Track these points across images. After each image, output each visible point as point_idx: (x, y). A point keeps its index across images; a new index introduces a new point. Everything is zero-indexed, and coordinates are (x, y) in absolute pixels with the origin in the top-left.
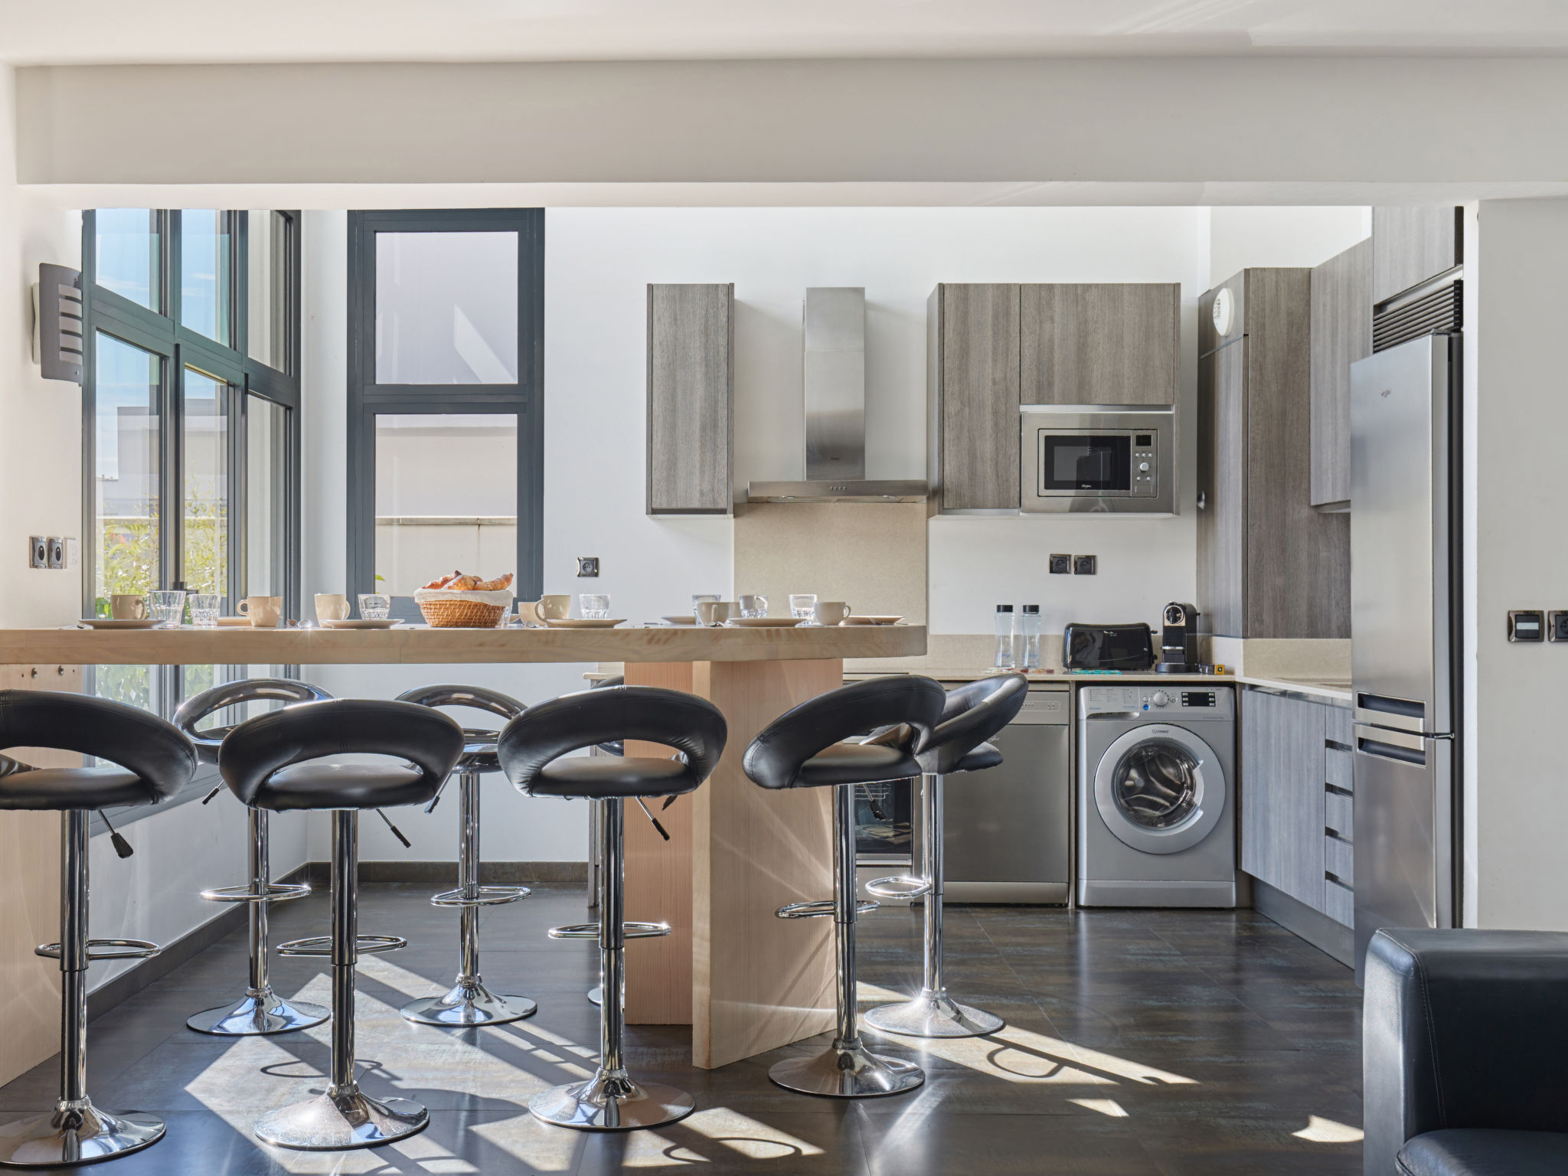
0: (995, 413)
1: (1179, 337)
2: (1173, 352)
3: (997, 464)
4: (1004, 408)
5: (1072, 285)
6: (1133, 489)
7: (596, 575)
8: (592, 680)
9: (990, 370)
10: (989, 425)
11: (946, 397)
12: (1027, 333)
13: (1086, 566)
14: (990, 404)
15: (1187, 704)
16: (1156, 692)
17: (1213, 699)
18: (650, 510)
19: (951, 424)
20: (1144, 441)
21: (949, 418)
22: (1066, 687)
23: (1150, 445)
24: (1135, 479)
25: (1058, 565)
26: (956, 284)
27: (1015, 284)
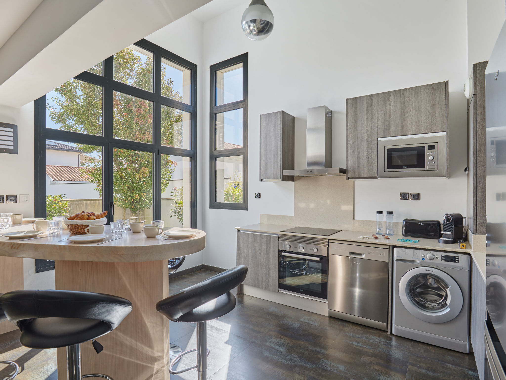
0: (368, 142)
1: (448, 103)
2: (445, 110)
3: (368, 160)
4: (371, 140)
5: (398, 90)
6: (427, 167)
7: (260, 198)
8: (237, 230)
9: (366, 127)
10: (365, 146)
11: (349, 138)
12: (380, 111)
13: (416, 197)
14: (366, 139)
15: (444, 260)
16: (427, 254)
17: (458, 260)
18: (261, 180)
19: (351, 147)
20: (432, 147)
21: (350, 145)
22: (388, 247)
23: (434, 149)
24: (427, 163)
25: (405, 196)
26: (353, 98)
27: (375, 94)
